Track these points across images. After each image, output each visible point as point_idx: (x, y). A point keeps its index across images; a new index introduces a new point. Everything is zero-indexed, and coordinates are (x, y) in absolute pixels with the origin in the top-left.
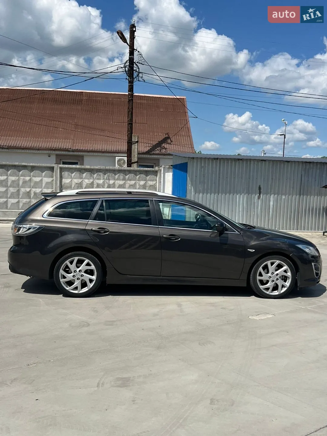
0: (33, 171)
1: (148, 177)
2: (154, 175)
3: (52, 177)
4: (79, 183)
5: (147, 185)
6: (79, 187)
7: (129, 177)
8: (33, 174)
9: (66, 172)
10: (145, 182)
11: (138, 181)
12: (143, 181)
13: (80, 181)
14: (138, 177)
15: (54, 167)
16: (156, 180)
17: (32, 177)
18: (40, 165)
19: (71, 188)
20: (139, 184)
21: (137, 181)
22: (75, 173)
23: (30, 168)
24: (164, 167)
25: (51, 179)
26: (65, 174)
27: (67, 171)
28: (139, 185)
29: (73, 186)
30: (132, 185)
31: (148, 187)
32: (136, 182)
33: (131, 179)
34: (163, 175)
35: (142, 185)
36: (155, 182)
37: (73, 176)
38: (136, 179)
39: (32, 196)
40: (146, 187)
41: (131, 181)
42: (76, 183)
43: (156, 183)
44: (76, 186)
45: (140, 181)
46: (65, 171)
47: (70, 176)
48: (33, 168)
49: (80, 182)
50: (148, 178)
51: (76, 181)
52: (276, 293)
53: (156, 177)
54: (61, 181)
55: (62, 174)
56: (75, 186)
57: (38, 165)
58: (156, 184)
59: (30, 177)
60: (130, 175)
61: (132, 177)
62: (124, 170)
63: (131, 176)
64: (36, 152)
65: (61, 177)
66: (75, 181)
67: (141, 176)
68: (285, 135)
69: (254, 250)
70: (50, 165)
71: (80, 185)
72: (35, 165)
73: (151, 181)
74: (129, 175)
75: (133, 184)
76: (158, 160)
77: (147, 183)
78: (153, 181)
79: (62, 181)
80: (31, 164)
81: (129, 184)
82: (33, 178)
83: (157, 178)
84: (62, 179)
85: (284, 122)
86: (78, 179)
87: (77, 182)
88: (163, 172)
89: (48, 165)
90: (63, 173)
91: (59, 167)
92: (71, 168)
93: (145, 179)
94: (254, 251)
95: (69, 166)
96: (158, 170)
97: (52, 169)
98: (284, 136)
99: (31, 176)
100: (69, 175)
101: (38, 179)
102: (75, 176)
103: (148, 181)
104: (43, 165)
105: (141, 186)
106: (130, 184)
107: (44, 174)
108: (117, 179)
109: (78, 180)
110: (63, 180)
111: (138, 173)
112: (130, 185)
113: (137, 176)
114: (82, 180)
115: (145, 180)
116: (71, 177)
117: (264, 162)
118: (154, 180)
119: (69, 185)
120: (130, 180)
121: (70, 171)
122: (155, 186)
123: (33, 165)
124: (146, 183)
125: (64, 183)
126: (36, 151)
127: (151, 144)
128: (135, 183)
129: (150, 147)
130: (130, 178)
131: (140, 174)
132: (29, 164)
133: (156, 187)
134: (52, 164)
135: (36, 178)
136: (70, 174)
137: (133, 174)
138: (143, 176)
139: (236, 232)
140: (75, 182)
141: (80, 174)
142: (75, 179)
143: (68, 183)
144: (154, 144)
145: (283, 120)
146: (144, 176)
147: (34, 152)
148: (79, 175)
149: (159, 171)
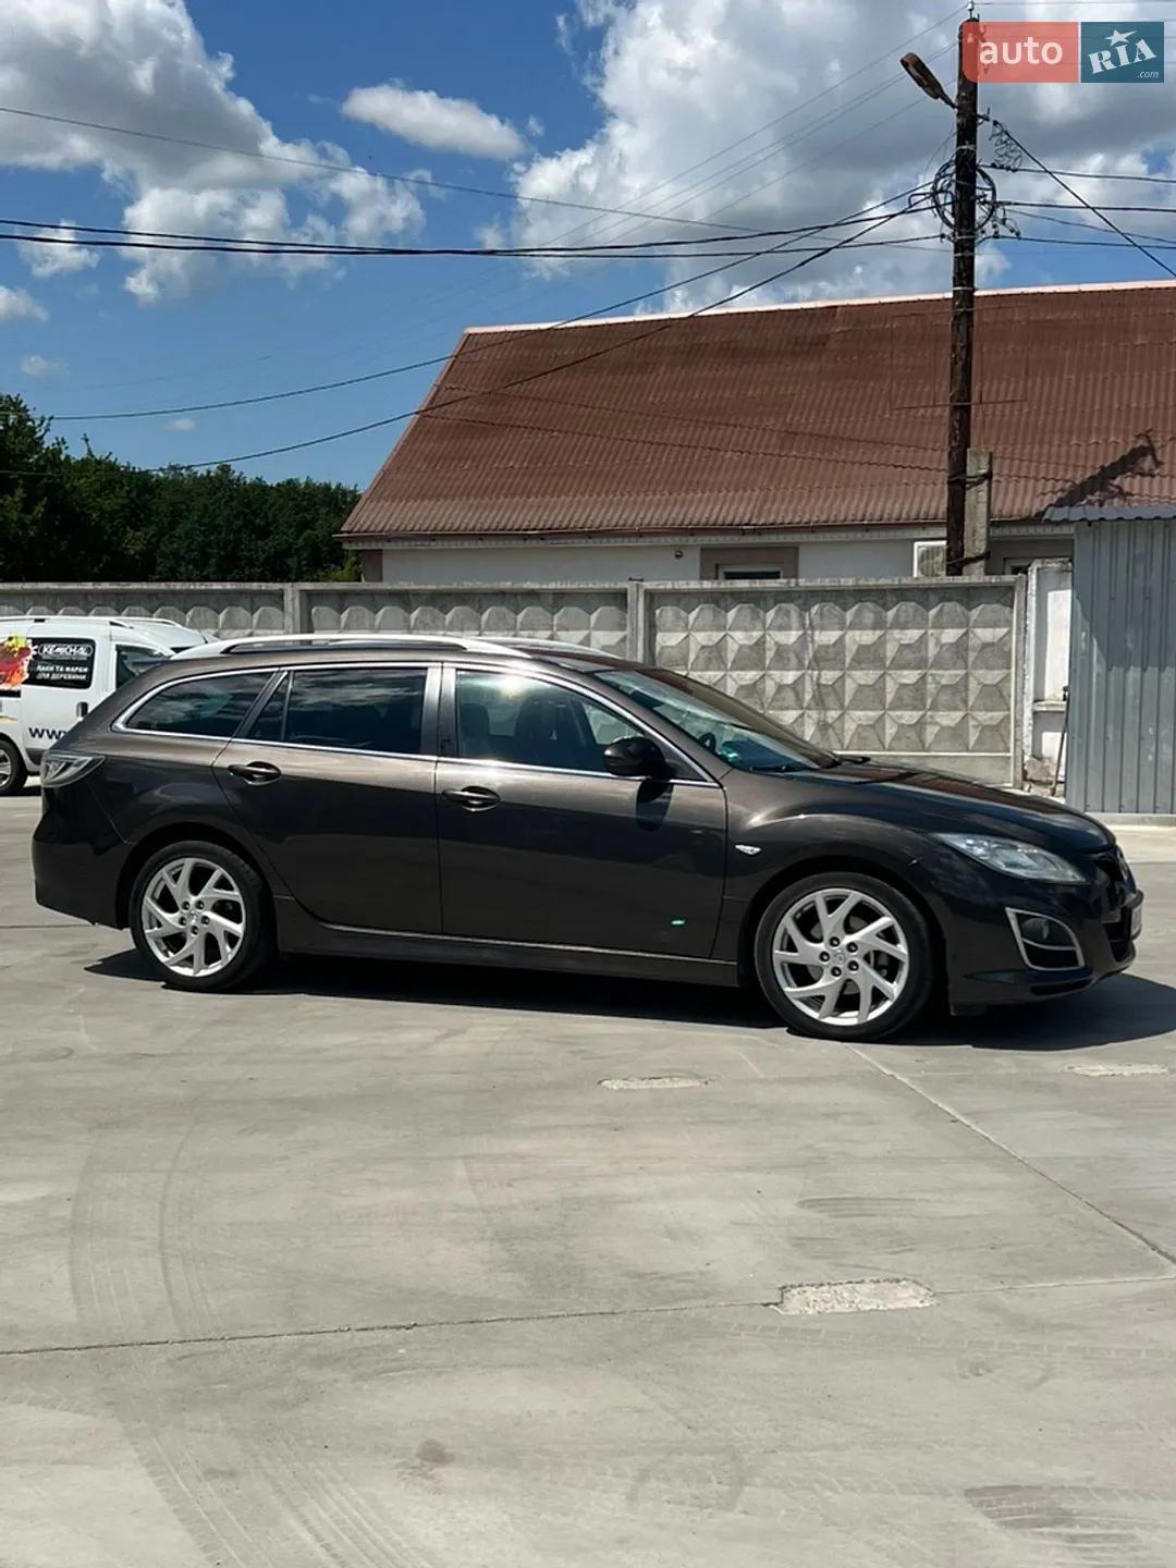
0: (559, 610)
1: (974, 611)
2: (998, 602)
3: (622, 627)
4: (711, 643)
5: (971, 643)
6: (714, 661)
7: (897, 616)
8: (560, 618)
9: (668, 608)
10: (964, 630)
11: (933, 627)
12: (953, 627)
13: (716, 636)
14: (933, 612)
15: (626, 589)
16: (1009, 623)
17: (558, 630)
18: (582, 586)
19: (687, 666)
20: (938, 640)
21: (930, 631)
22: (697, 610)
23: (551, 598)
24: (1038, 570)
25: (620, 634)
26: (666, 614)
27: (672, 605)
28: (936, 645)
29: (692, 657)
30: (908, 646)
31: (974, 650)
32: (926, 633)
33: (907, 622)
34: (1034, 598)
35: (951, 644)
36: (1005, 630)
37: (691, 622)
38: (927, 620)
40: (967, 649)
41: (905, 631)
42: (703, 647)
43: (1010, 632)
44: (702, 656)
45: (944, 628)
46: (666, 605)
47: (681, 623)
48: (559, 599)
49: (716, 640)
50: (975, 613)
51: (702, 638)
52: (849, 1019)
53: (1008, 609)
54: (650, 640)
55: (654, 614)
56: (697, 657)
57: (575, 586)
58: (1007, 638)
59: (552, 629)
60: (904, 608)
61: (911, 611)
62: (877, 590)
63: (906, 611)
64: (633, 542)
65: (652, 628)
66: (699, 639)
67: (946, 609)
69: (757, 850)
70: (613, 586)
71: (715, 654)
72: (564, 586)
73: (985, 626)
74: (898, 606)
75: (912, 642)
77: (971, 635)
78: (995, 625)
79: (655, 640)
80: (552, 586)
81: (899, 640)
82: (559, 633)
83: (1012, 612)
84: (655, 635)
86: (712, 630)
87: (705, 643)
88: (1034, 588)
89: (607, 586)
90: (658, 612)
91: (641, 591)
92: (685, 594)
93: (963, 620)
94: (758, 854)
95: (676, 587)
96: (1015, 583)
97: (619, 599)
99: (555, 628)
100: (678, 617)
101: (574, 637)
102: (700, 621)
103: (974, 627)
104: (591, 586)
105: (948, 649)
106: (902, 642)
107: (594, 617)
108: (853, 626)
109: (708, 633)
110: (659, 636)
111: (933, 598)
112: (902, 645)
113: (928, 610)
114: (723, 633)
115: (964, 623)
116: (687, 624)
118: (999, 620)
119: (676, 654)
120: (904, 627)
121: (682, 603)
122: (1005, 644)
123: (559, 586)
124: (966, 634)
125: (663, 648)
126: (633, 540)
128: (921, 637)
130: (902, 619)
131: (943, 599)
132: (545, 586)
133: (1006, 649)
134: (622, 581)
135: (570, 633)
136: (683, 613)
137: (913, 604)
138: (953, 607)
139: (705, 781)
140: (699, 643)
141: (714, 610)
142: (698, 630)
143: (672, 647)
146: (959, 608)
147: (626, 543)
148: (712, 618)
149: (1018, 588)
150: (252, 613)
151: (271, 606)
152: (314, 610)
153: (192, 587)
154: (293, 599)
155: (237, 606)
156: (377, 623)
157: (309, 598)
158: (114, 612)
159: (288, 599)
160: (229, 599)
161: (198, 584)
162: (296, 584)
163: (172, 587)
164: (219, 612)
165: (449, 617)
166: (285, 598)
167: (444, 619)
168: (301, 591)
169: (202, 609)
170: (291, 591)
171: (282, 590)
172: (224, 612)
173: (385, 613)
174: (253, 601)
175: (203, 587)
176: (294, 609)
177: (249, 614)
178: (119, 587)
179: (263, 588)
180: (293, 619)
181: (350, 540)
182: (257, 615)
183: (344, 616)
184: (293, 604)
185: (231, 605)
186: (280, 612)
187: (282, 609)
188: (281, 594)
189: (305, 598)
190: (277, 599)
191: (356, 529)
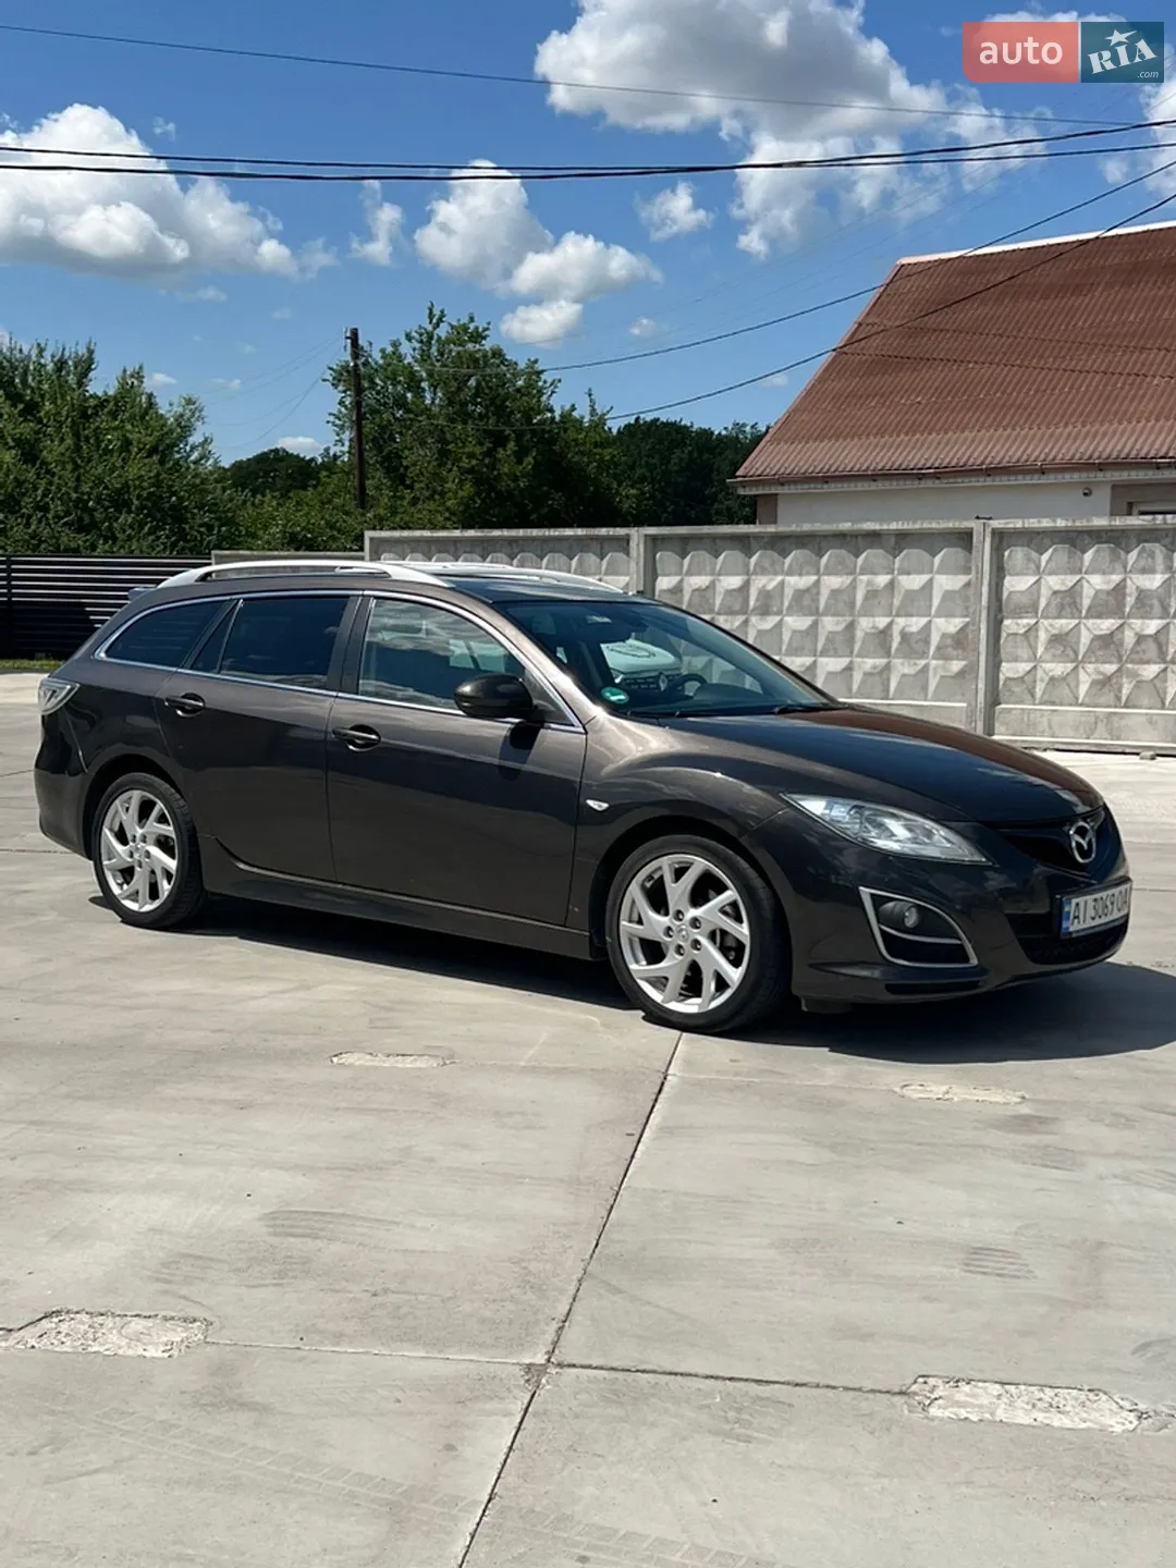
0: (900, 552)
3: (967, 571)
4: (1063, 588)
6: (1067, 607)
8: (902, 561)
9: (1019, 549)
13: (1071, 580)
15: (972, 529)
17: (899, 574)
18: (925, 526)
19: (1037, 613)
22: (1050, 550)
23: (893, 540)
25: (963, 579)
26: (1016, 555)
27: (1023, 545)
29: (1043, 603)
37: (1043, 564)
39: (895, 645)
42: (1055, 593)
44: (1054, 603)
46: (1015, 546)
47: (1032, 566)
48: (902, 540)
49: (1070, 584)
51: (1055, 582)
54: (997, 585)
55: (1003, 556)
56: (1048, 605)
57: (917, 526)
59: (892, 573)
65: (999, 571)
66: (1051, 583)
70: (957, 525)
71: (1068, 600)
72: (905, 527)
79: (1002, 585)
80: (894, 526)
82: (900, 577)
84: (1004, 577)
86: (1066, 574)
87: (1057, 588)
89: (951, 525)
90: (1006, 553)
91: (988, 531)
92: (1038, 533)
95: (1026, 526)
97: (965, 539)
99: (896, 572)
100: (1029, 560)
101: (914, 582)
102: (1053, 564)
104: (934, 525)
107: (937, 560)
109: (1063, 577)
110: (1008, 581)
114: (1078, 577)
116: (1038, 567)
119: (1025, 600)
121: (1032, 546)
123: (900, 527)
125: (1011, 593)
132: (885, 527)
134: (967, 519)
135: (911, 577)
136: (1034, 555)
140: (1050, 588)
141: (1069, 552)
142: (1050, 574)
143: (1022, 592)
147: (1028, 480)
148: (1065, 558)
150: (602, 559)
151: (619, 551)
152: (658, 556)
153: (547, 533)
154: (638, 545)
155: (587, 552)
156: (718, 568)
157: (654, 543)
158: (479, 558)
159: (633, 544)
160: (582, 545)
161: (552, 530)
162: (641, 529)
163: (529, 534)
164: (571, 559)
165: (788, 561)
166: (631, 544)
167: (784, 563)
168: (646, 535)
169: (556, 555)
170: (637, 535)
171: (628, 535)
172: (577, 558)
173: (725, 557)
174: (602, 547)
175: (557, 533)
176: (639, 554)
177: (598, 560)
178: (483, 534)
179: (611, 533)
180: (637, 564)
181: (744, 485)
182: (605, 562)
183: (687, 561)
184: (638, 548)
185: (581, 551)
186: (625, 556)
187: (628, 554)
188: (627, 539)
189: (650, 543)
190: (623, 544)
191: (751, 473)
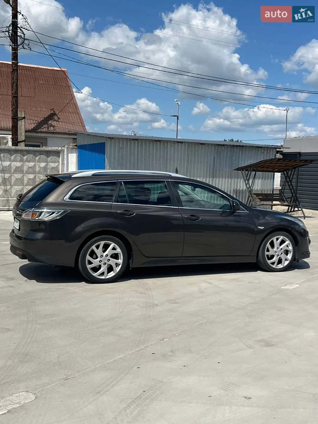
1: (49, 158)
2: (55, 156)
5: (48, 167)
7: (27, 158)
10: (46, 163)
11: (38, 162)
12: (43, 162)
14: (37, 158)
16: (59, 162)
20: (39, 166)
21: (37, 163)
24: (67, 147)
28: (39, 167)
30: (31, 167)
31: (49, 169)
32: (35, 163)
33: (30, 160)
34: (66, 155)
35: (43, 167)
36: (57, 164)
38: (36, 160)
40: (47, 169)
41: (29, 163)
43: (59, 165)
45: (40, 162)
50: (49, 159)
53: (58, 158)
58: (58, 166)
60: (29, 156)
61: (31, 157)
63: (30, 157)
67: (41, 157)
68: (178, 116)
73: (52, 162)
74: (27, 155)
75: (32, 166)
76: (46, 139)
77: (48, 165)
78: (55, 162)
81: (28, 166)
83: (59, 159)
85: (177, 103)
88: (66, 152)
93: (46, 160)
98: (176, 117)
103: (49, 163)
105: (42, 169)
106: (29, 166)
108: (14, 161)
111: (37, 154)
112: (29, 167)
113: (36, 157)
115: (46, 162)
117: (180, 144)
118: (56, 161)
120: (29, 162)
122: (57, 168)
124: (47, 164)
127: (36, 121)
128: (34, 165)
129: (36, 124)
130: (28, 159)
131: (41, 154)
133: (58, 169)
137: (32, 155)
138: (43, 157)
144: (39, 121)
145: (175, 100)
146: (45, 157)
149: (62, 152)
